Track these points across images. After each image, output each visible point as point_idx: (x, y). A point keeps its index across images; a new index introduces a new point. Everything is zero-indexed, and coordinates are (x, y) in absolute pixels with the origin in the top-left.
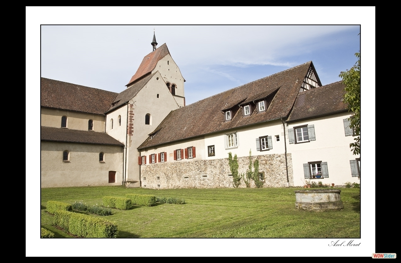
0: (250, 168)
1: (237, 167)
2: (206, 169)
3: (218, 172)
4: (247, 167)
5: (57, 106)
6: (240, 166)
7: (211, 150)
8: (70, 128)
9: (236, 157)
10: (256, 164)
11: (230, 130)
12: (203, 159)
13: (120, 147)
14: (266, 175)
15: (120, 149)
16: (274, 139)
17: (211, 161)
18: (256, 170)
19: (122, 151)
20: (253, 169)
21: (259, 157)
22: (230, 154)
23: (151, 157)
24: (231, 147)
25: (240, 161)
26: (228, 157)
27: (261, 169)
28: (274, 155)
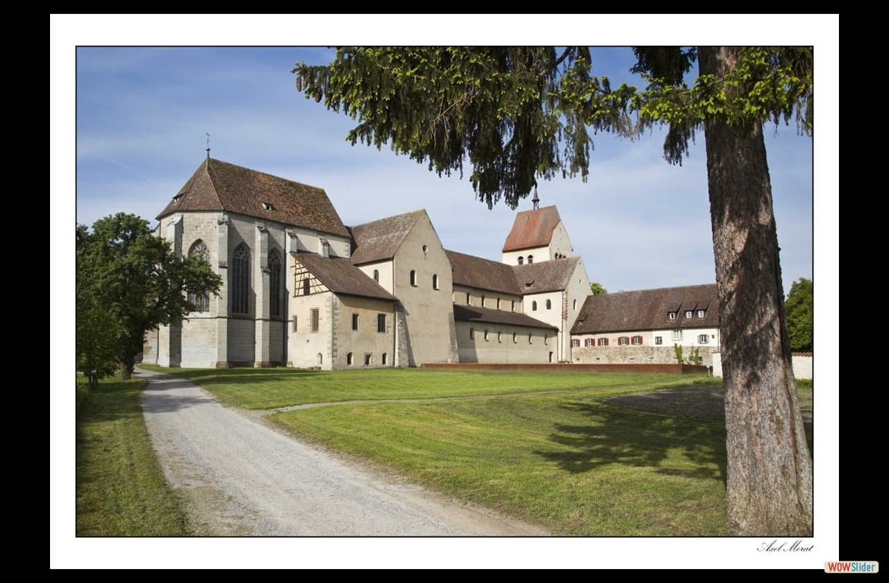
0: (692, 353)
1: (682, 352)
2: (653, 353)
3: (664, 355)
4: (690, 353)
5: (494, 289)
6: (684, 352)
7: (659, 340)
8: (487, 307)
9: (681, 346)
10: (697, 351)
11: (677, 327)
12: (651, 346)
13: (556, 330)
14: (703, 358)
15: (553, 332)
16: (711, 337)
17: (658, 349)
18: (697, 355)
19: (556, 334)
20: (694, 355)
21: (699, 347)
22: (676, 345)
23: (599, 341)
24: (677, 339)
25: (684, 349)
26: (674, 345)
27: (700, 355)
28: (710, 347)
